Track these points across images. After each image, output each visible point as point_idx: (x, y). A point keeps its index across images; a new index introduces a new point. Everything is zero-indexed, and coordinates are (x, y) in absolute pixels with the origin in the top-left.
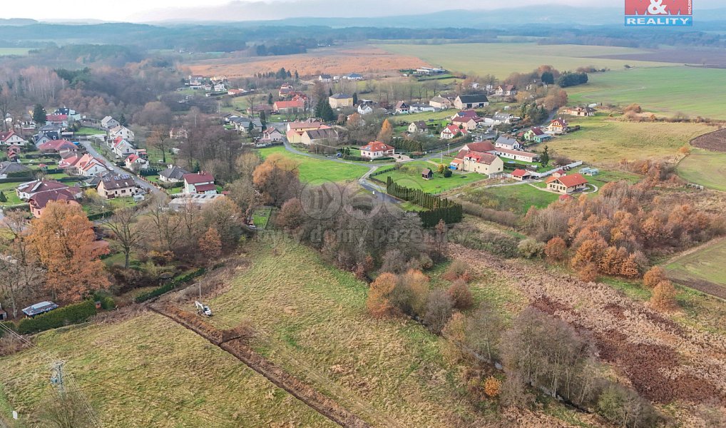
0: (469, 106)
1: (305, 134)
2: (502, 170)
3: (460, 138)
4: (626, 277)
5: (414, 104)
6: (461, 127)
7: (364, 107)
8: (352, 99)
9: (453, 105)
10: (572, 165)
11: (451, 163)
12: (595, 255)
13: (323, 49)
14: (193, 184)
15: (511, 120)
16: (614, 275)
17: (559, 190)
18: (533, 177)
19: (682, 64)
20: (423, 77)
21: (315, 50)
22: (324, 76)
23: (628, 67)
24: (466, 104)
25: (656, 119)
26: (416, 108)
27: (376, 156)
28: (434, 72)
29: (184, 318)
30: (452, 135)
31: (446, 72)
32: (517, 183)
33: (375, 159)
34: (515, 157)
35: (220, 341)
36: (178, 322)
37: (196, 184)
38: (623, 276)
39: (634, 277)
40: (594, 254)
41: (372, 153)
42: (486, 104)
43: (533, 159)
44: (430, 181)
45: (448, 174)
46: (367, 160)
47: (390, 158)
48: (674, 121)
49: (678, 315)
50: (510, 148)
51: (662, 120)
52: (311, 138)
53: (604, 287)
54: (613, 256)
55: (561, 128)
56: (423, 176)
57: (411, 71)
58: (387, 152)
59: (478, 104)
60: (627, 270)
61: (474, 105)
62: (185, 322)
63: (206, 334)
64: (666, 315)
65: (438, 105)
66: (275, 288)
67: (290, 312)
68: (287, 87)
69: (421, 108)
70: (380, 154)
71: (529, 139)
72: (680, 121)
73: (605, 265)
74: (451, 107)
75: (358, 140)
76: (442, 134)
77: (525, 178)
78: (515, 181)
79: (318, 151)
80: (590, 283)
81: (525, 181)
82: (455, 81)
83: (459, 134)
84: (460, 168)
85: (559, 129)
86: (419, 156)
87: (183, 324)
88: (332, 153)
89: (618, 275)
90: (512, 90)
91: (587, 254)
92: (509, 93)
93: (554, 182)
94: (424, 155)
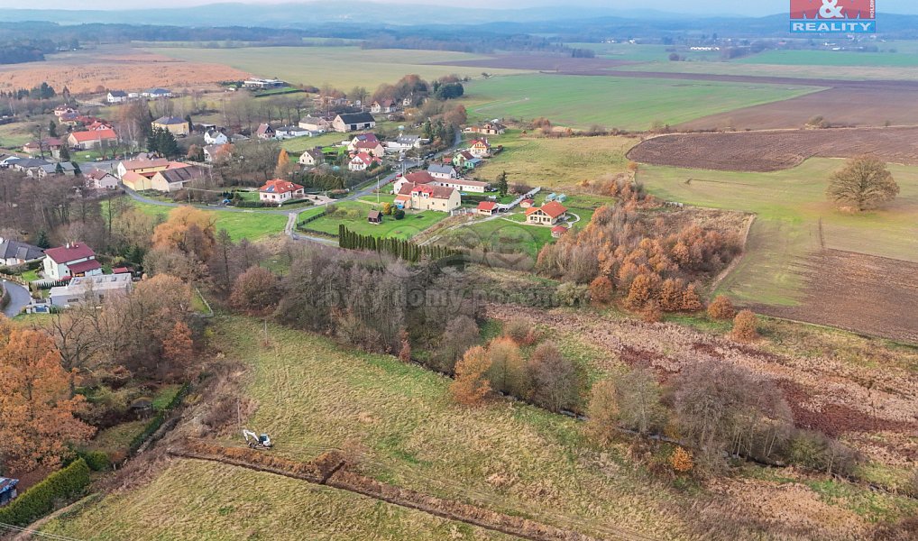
0: (354, 128)
1: (158, 176)
2: (460, 204)
3: (378, 168)
4: (687, 311)
5: (279, 127)
6: (371, 155)
7: (214, 134)
8: (187, 124)
9: (332, 127)
10: (533, 192)
11: (395, 201)
12: (653, 292)
13: (69, 55)
14: (65, 263)
15: (422, 143)
16: (675, 311)
17: (542, 221)
18: (502, 210)
19: (538, 72)
20: (259, 92)
21: (55, 56)
22: (115, 94)
23: (485, 75)
24: (349, 125)
25: (573, 134)
26: (286, 133)
27: (284, 199)
28: (270, 84)
29: (239, 457)
30: (365, 166)
31: (285, 85)
32: (489, 219)
33: (284, 204)
34: (461, 188)
35: (319, 477)
36: (237, 465)
37: (68, 264)
38: (683, 310)
39: (697, 310)
40: (649, 290)
41: (278, 196)
42: (372, 124)
43: (485, 188)
44: (383, 226)
45: (400, 215)
46: (275, 205)
47: (306, 201)
48: (592, 135)
49: (764, 343)
50: (446, 176)
51: (579, 134)
52: (169, 181)
53: (675, 326)
54: (672, 289)
55: (485, 150)
56: (370, 220)
57: (239, 84)
58: (296, 193)
59: (363, 124)
60: (689, 303)
61: (359, 125)
62: (244, 462)
63: (289, 473)
64: (754, 345)
65: (314, 128)
66: (317, 392)
67: (369, 420)
68: (66, 111)
69: (292, 133)
70: (288, 196)
71: (459, 164)
72: (597, 134)
73: (665, 301)
74: (330, 129)
75: (239, 179)
76: (350, 164)
77: (494, 211)
78: (485, 216)
79: (192, 198)
80: (657, 324)
81: (496, 216)
82: (308, 96)
83: (375, 165)
84: (407, 207)
85: (484, 152)
86: (343, 195)
87: (243, 466)
88: (213, 200)
89: (678, 311)
90: (392, 105)
91: (644, 292)
92: (388, 110)
93: (536, 213)
94: (347, 193)
